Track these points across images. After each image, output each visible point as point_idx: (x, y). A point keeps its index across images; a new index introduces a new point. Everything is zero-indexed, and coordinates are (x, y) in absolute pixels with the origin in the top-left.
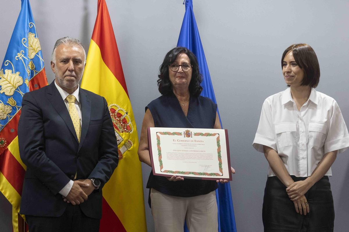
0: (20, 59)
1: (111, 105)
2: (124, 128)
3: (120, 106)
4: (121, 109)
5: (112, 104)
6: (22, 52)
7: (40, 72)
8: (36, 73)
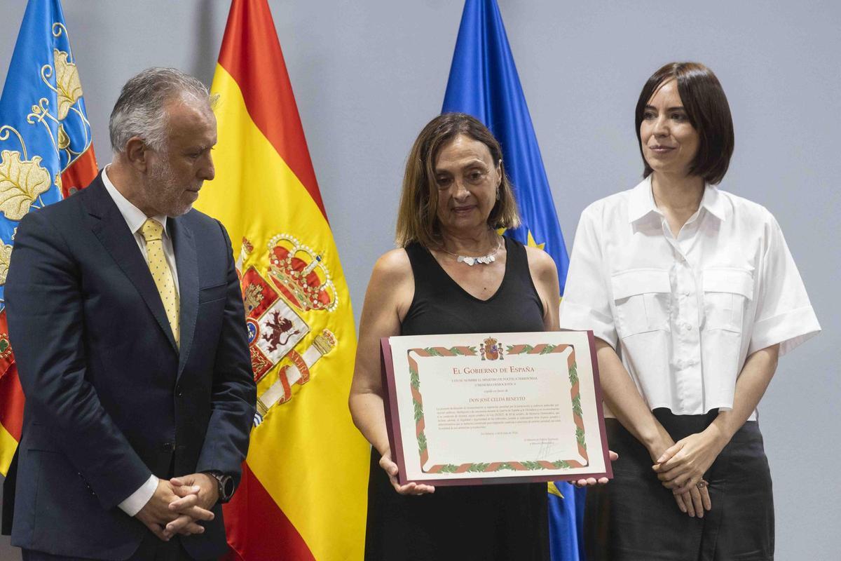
0: (39, 121)
1: (275, 238)
2: (312, 300)
3: (298, 240)
4: (303, 246)
5: (278, 236)
6: (44, 102)
7: (83, 155)
8: (73, 156)
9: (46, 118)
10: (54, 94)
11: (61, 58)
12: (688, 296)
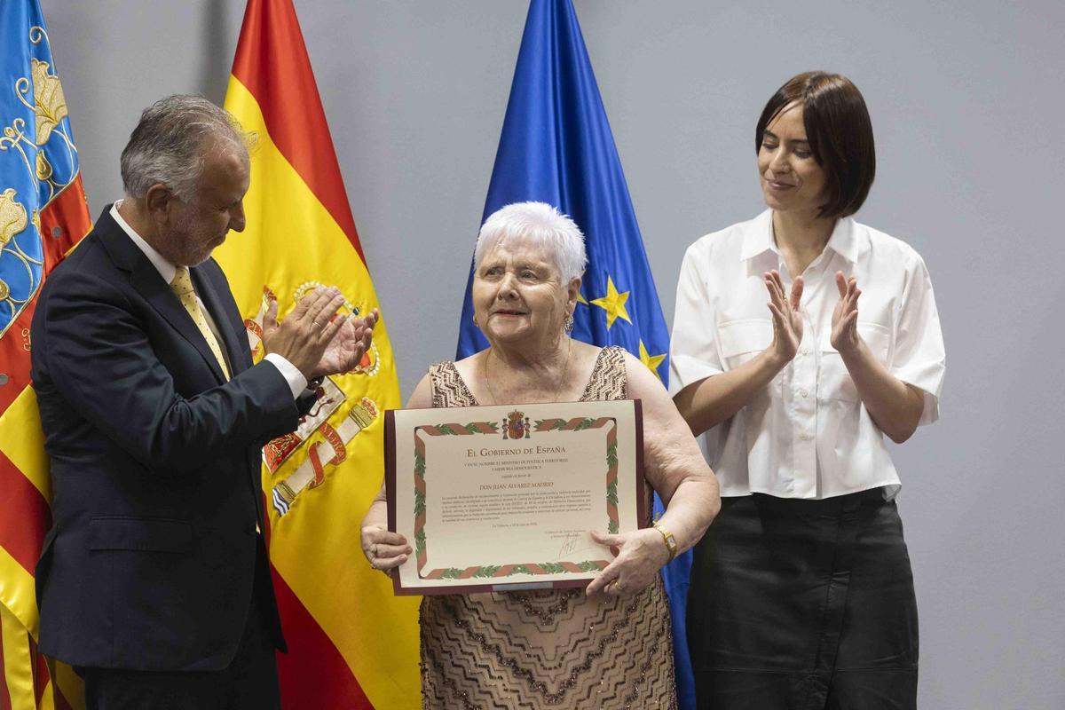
0: (13, 146)
1: (302, 286)
5: (307, 284)
6: (19, 124)
7: (68, 187)
8: (56, 189)
9: (21, 142)
10: (31, 113)
11: (40, 69)
12: (805, 354)
